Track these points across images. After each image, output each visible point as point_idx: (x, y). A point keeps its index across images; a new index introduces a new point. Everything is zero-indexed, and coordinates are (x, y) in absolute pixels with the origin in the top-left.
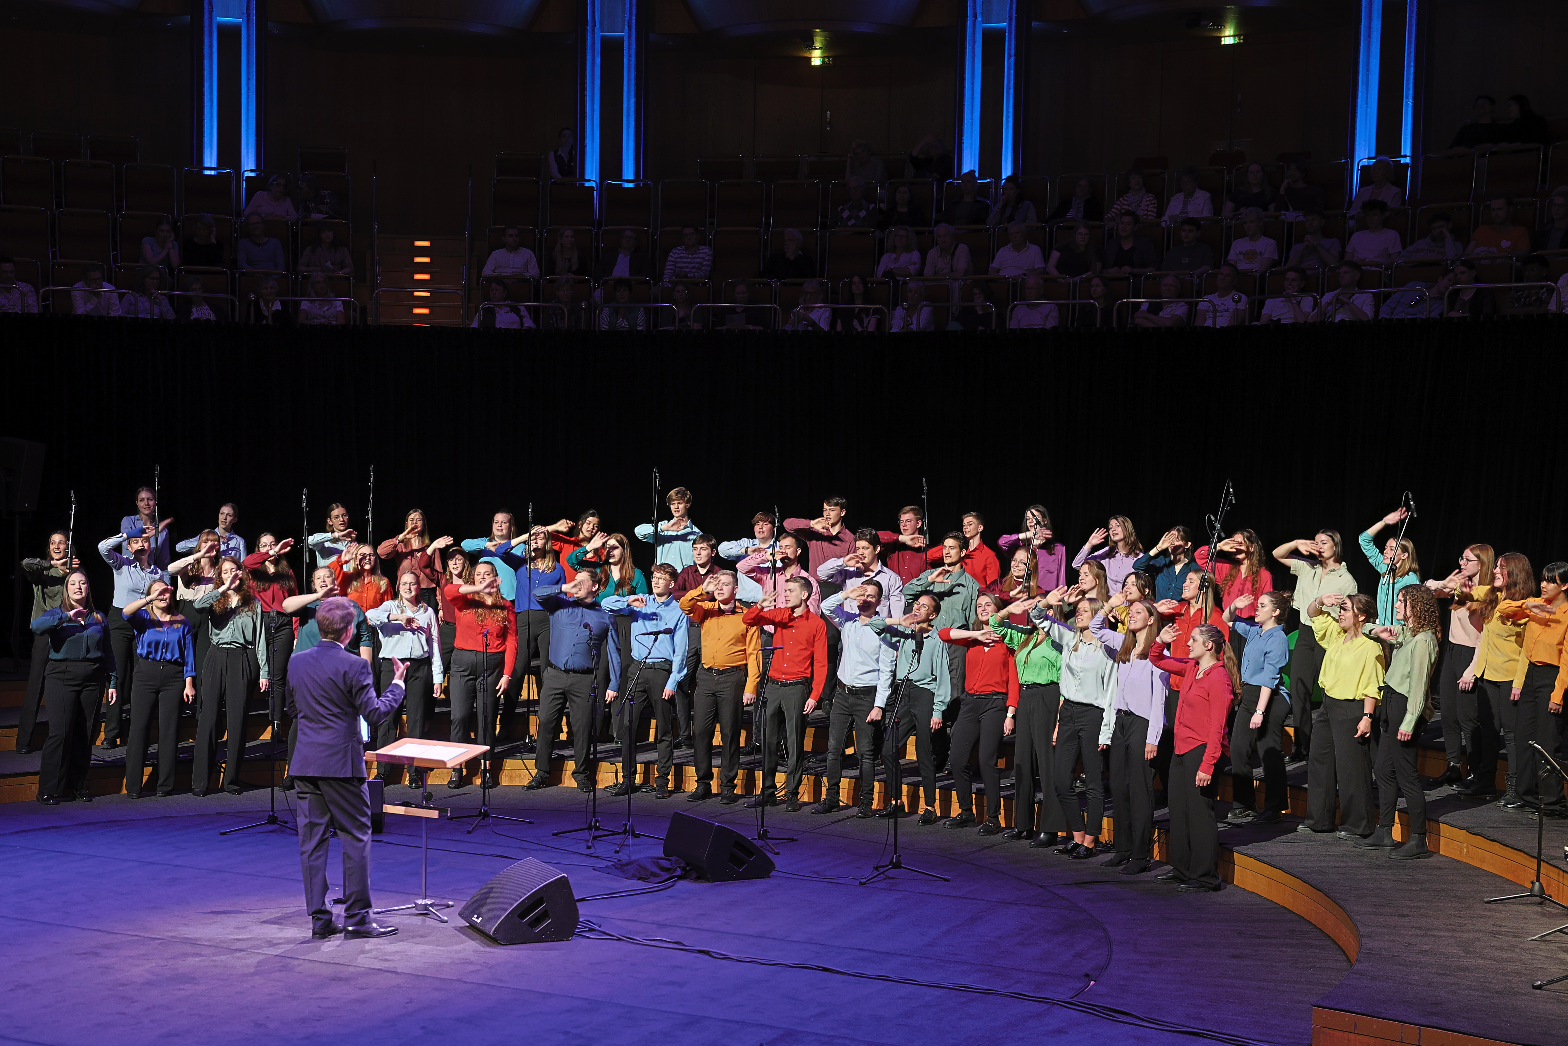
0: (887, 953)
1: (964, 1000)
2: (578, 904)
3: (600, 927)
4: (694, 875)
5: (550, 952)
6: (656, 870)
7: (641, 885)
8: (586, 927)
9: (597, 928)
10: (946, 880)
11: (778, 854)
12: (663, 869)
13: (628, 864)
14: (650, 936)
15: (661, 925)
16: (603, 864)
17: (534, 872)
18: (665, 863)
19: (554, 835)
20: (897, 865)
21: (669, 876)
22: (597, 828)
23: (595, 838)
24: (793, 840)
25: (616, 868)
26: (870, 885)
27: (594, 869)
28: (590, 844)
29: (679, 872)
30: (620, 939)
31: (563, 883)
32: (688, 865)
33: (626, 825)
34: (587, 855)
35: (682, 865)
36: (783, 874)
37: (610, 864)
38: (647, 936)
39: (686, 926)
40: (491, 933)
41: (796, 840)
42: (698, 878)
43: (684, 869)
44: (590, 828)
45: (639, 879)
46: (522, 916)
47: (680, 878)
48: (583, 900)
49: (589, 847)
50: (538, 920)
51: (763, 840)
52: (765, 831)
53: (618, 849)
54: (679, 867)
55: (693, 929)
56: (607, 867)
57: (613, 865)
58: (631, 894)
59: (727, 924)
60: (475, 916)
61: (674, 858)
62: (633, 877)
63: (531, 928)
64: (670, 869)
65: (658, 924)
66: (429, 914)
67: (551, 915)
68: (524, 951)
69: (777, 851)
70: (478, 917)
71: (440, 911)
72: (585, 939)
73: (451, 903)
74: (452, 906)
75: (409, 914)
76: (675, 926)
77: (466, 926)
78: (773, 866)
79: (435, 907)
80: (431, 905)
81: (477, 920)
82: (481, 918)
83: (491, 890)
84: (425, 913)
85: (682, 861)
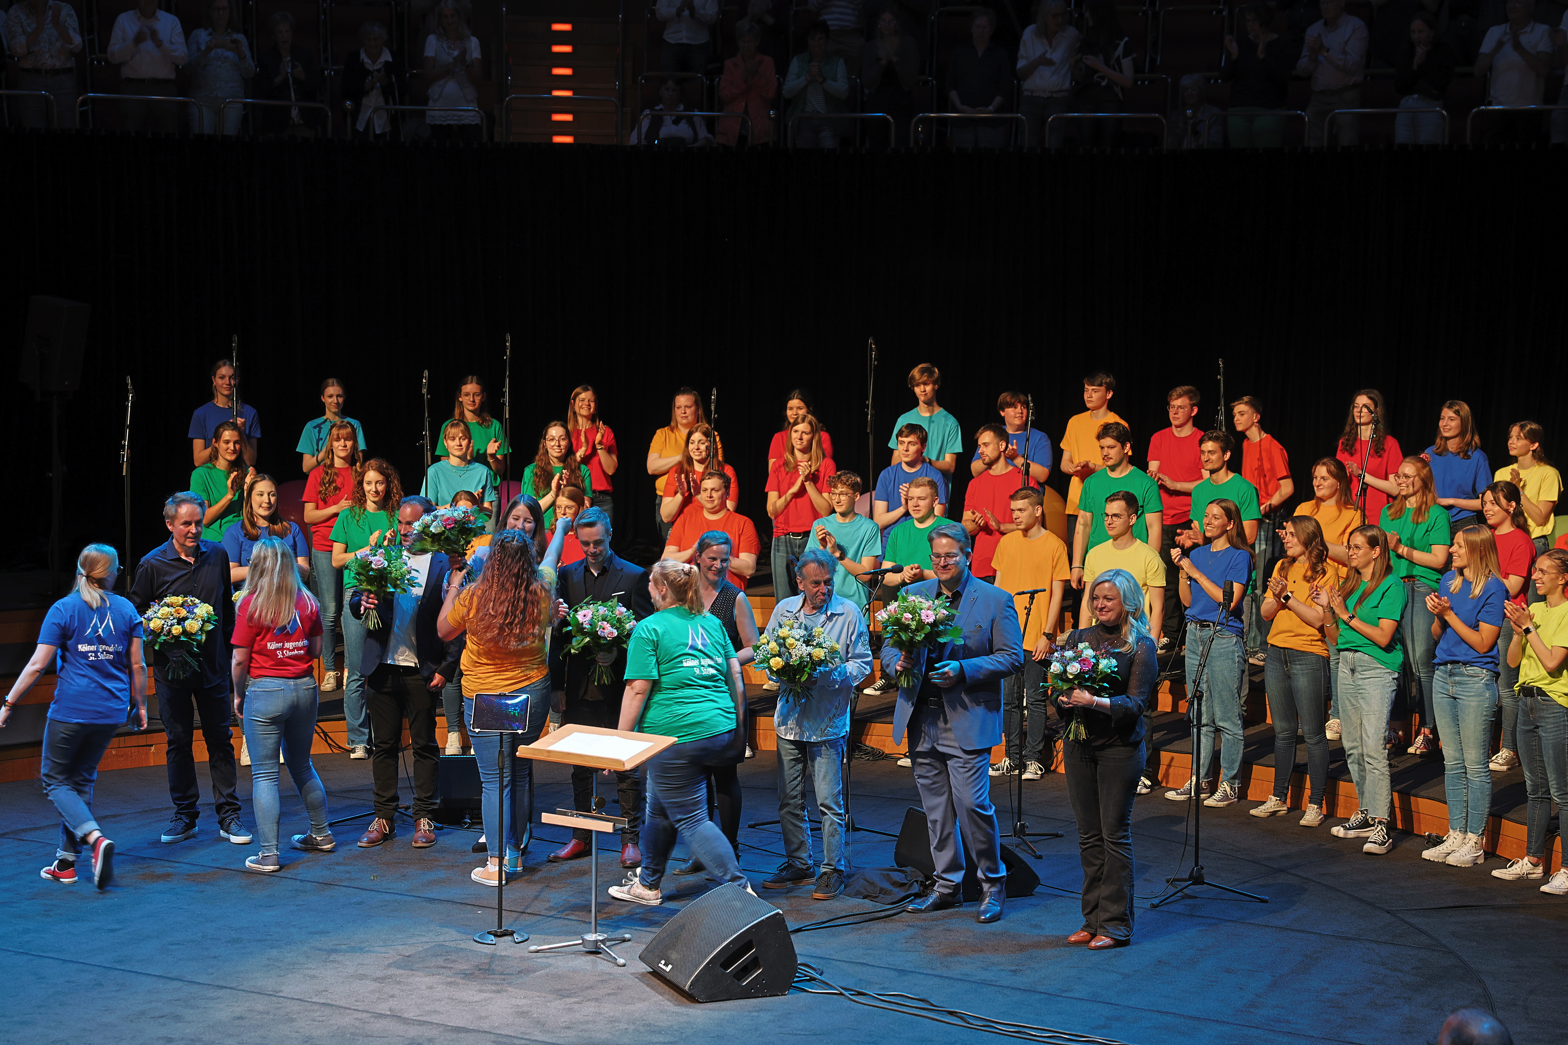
2: (792, 936)
3: (821, 974)
5: (761, 1014)
6: (887, 886)
7: (868, 905)
8: (804, 976)
9: (817, 976)
10: (1263, 901)
11: (1040, 857)
12: (894, 884)
14: (887, 989)
15: (900, 972)
17: (738, 904)
18: (898, 876)
19: (751, 826)
20: (1197, 880)
21: (903, 894)
24: (1057, 836)
26: (1165, 908)
29: (916, 888)
31: (777, 922)
35: (920, 879)
36: (1048, 891)
38: (883, 989)
39: (932, 972)
40: (687, 988)
41: (1062, 836)
43: (922, 884)
45: (864, 898)
46: (726, 965)
48: (798, 930)
50: (745, 970)
51: (1019, 837)
52: (1022, 826)
54: (917, 881)
55: (941, 977)
59: (986, 970)
60: (663, 962)
61: (908, 869)
62: (857, 894)
63: (739, 980)
64: (905, 884)
65: (896, 970)
66: (600, 953)
67: (761, 963)
68: (728, 1013)
69: (1038, 853)
70: (666, 965)
71: (613, 948)
72: (805, 994)
73: (627, 936)
74: (629, 940)
75: (575, 953)
76: (919, 973)
77: (650, 973)
78: (1037, 878)
79: (608, 943)
80: (603, 941)
81: (664, 967)
82: (670, 966)
83: (682, 927)
84: (595, 951)
85: (919, 873)
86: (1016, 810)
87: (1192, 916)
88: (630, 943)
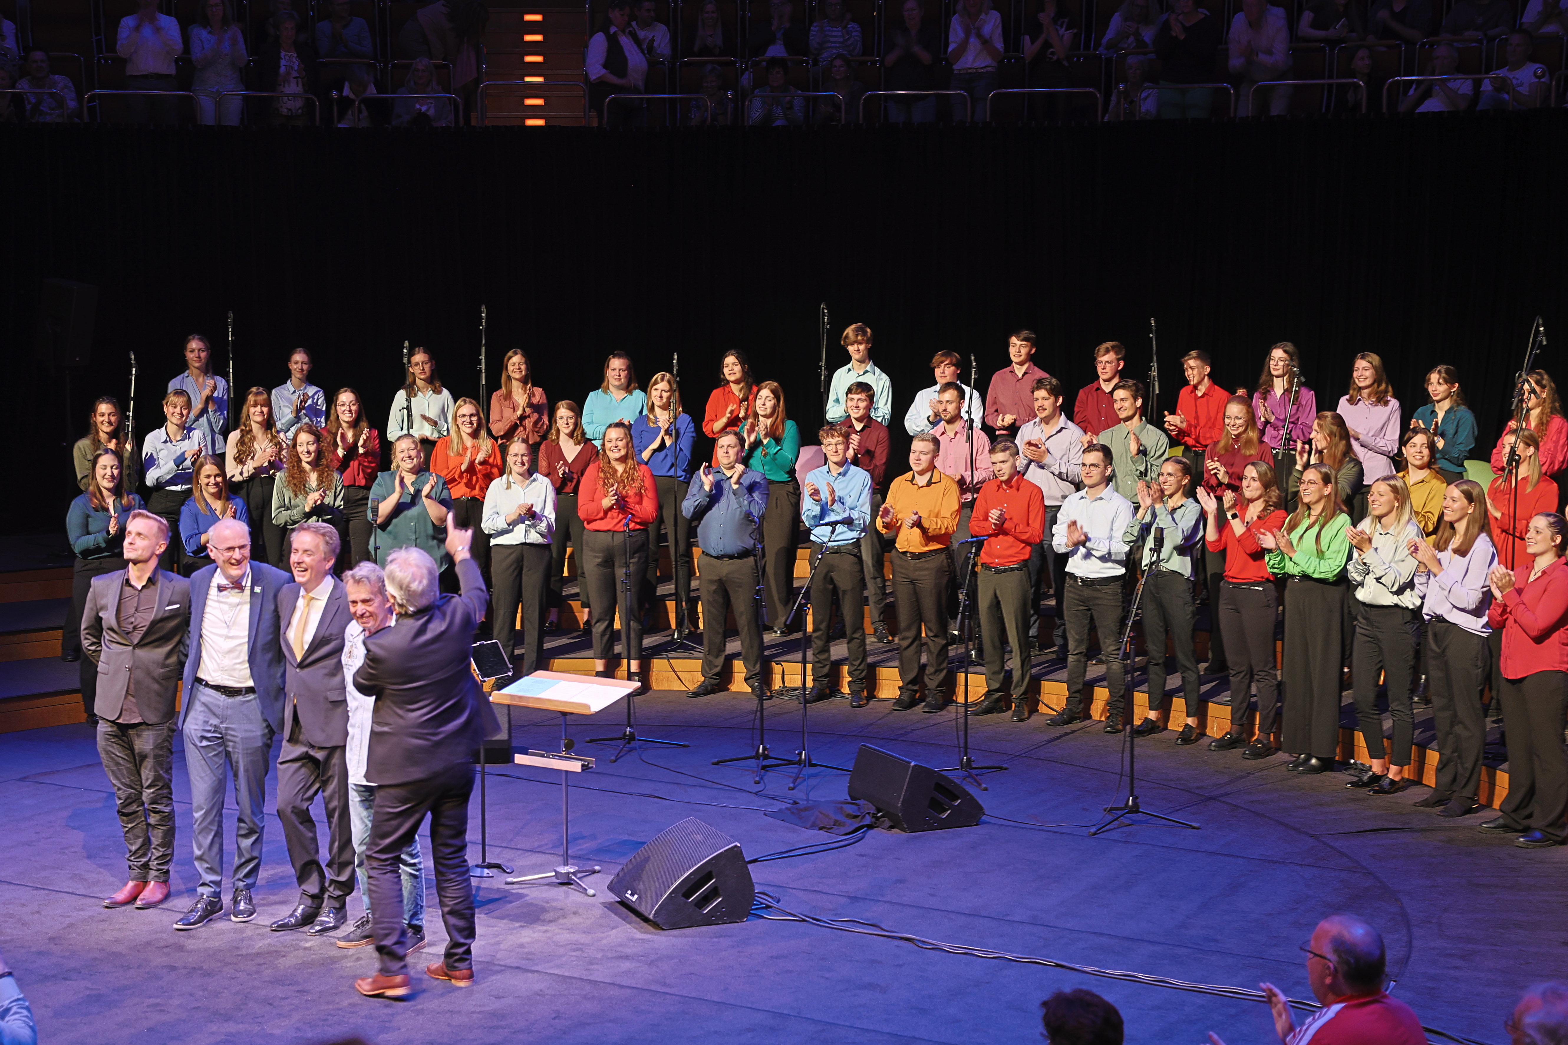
0: (1132, 939)
1: (1233, 1011)
2: (749, 866)
3: (778, 902)
4: (888, 823)
5: (721, 940)
6: (840, 818)
7: (823, 837)
8: (761, 904)
9: (774, 904)
10: (1194, 828)
11: (986, 789)
12: (848, 816)
13: (807, 809)
14: (840, 914)
15: (854, 899)
16: (777, 806)
17: (699, 837)
18: (850, 809)
19: (714, 764)
20: (1132, 809)
21: (858, 825)
22: (766, 757)
23: (764, 768)
24: (1001, 768)
25: (792, 813)
26: (1103, 836)
27: (765, 814)
28: (757, 779)
29: (868, 820)
30: (804, 920)
31: (735, 854)
32: (879, 811)
33: (800, 754)
34: (756, 793)
35: (872, 811)
36: (992, 820)
37: (784, 806)
38: (836, 915)
39: (881, 898)
40: (651, 917)
41: (1005, 769)
42: (892, 827)
43: (874, 816)
44: (757, 756)
45: (820, 829)
46: (688, 895)
47: (870, 827)
48: (755, 861)
49: (757, 783)
50: (706, 899)
51: (966, 773)
52: (968, 759)
53: (792, 785)
54: (868, 813)
55: (890, 903)
56: (780, 810)
57: (787, 808)
58: (812, 851)
59: (932, 895)
60: (629, 892)
61: (861, 802)
62: (813, 826)
63: (700, 908)
64: (857, 817)
65: (849, 897)
66: (572, 884)
67: (721, 892)
68: (690, 939)
69: (984, 786)
70: (632, 895)
71: (585, 879)
72: (762, 920)
73: (597, 868)
74: (599, 872)
75: (548, 884)
76: (870, 900)
77: (618, 902)
78: (980, 809)
79: (579, 875)
80: (574, 873)
81: (630, 897)
82: (636, 896)
83: (647, 859)
84: (566, 882)
85: (871, 805)
86: (962, 745)
87: (1125, 842)
88: (599, 874)
